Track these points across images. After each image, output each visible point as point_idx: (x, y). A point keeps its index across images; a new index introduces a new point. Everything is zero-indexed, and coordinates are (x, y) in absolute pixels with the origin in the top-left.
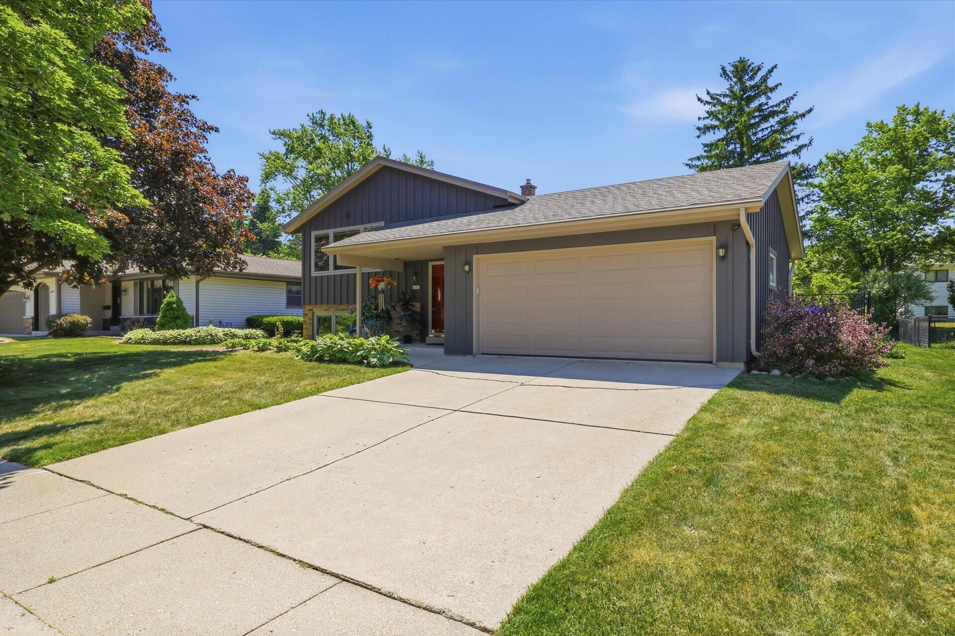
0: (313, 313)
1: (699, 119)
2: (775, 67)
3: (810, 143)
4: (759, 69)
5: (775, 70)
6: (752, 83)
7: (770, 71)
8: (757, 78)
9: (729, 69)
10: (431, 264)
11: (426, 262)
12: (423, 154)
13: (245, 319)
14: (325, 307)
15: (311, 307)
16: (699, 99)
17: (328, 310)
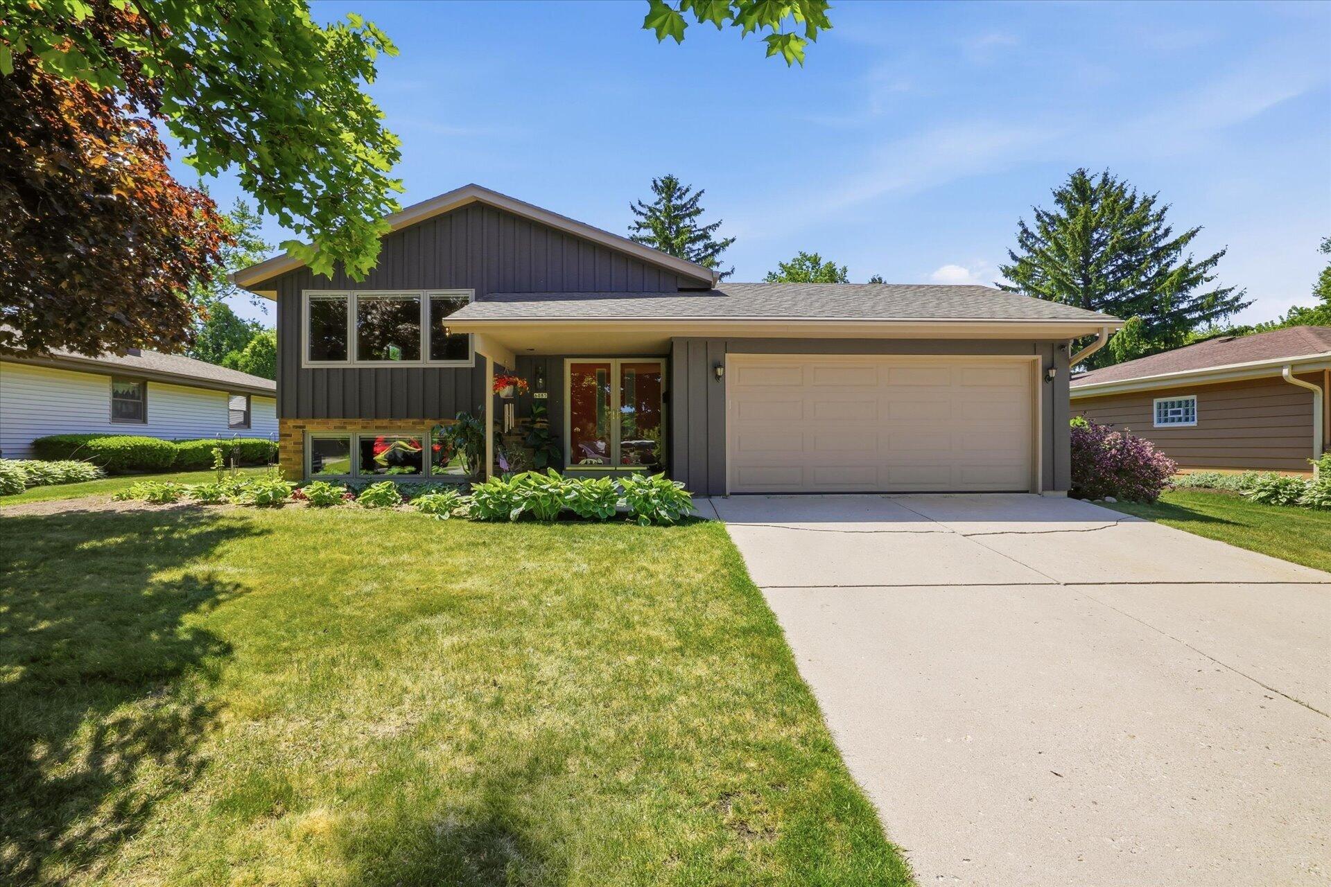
0: (303, 432)
1: (630, 228)
2: (703, 191)
3: (732, 271)
4: (687, 190)
5: (702, 194)
6: (679, 202)
7: (699, 195)
8: (686, 199)
9: (660, 183)
10: (568, 363)
11: (560, 358)
12: (246, 204)
13: (32, 441)
14: (336, 422)
15: (300, 422)
16: (633, 208)
17: (345, 428)
